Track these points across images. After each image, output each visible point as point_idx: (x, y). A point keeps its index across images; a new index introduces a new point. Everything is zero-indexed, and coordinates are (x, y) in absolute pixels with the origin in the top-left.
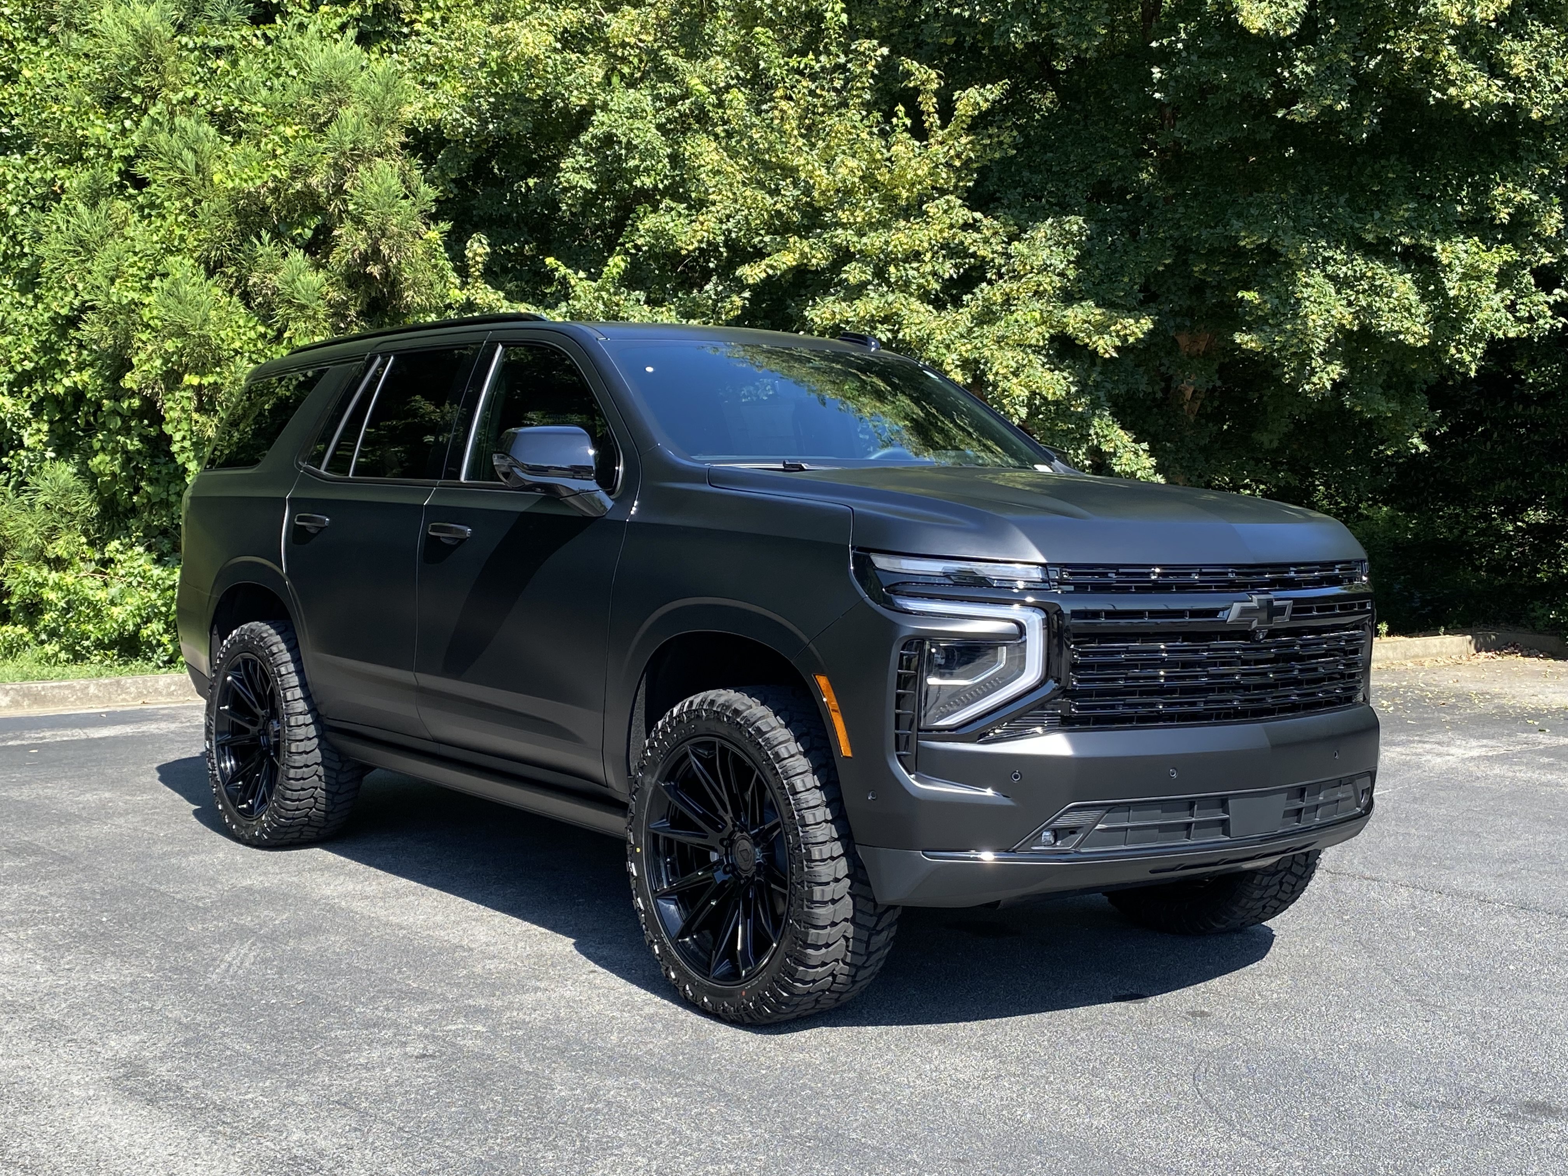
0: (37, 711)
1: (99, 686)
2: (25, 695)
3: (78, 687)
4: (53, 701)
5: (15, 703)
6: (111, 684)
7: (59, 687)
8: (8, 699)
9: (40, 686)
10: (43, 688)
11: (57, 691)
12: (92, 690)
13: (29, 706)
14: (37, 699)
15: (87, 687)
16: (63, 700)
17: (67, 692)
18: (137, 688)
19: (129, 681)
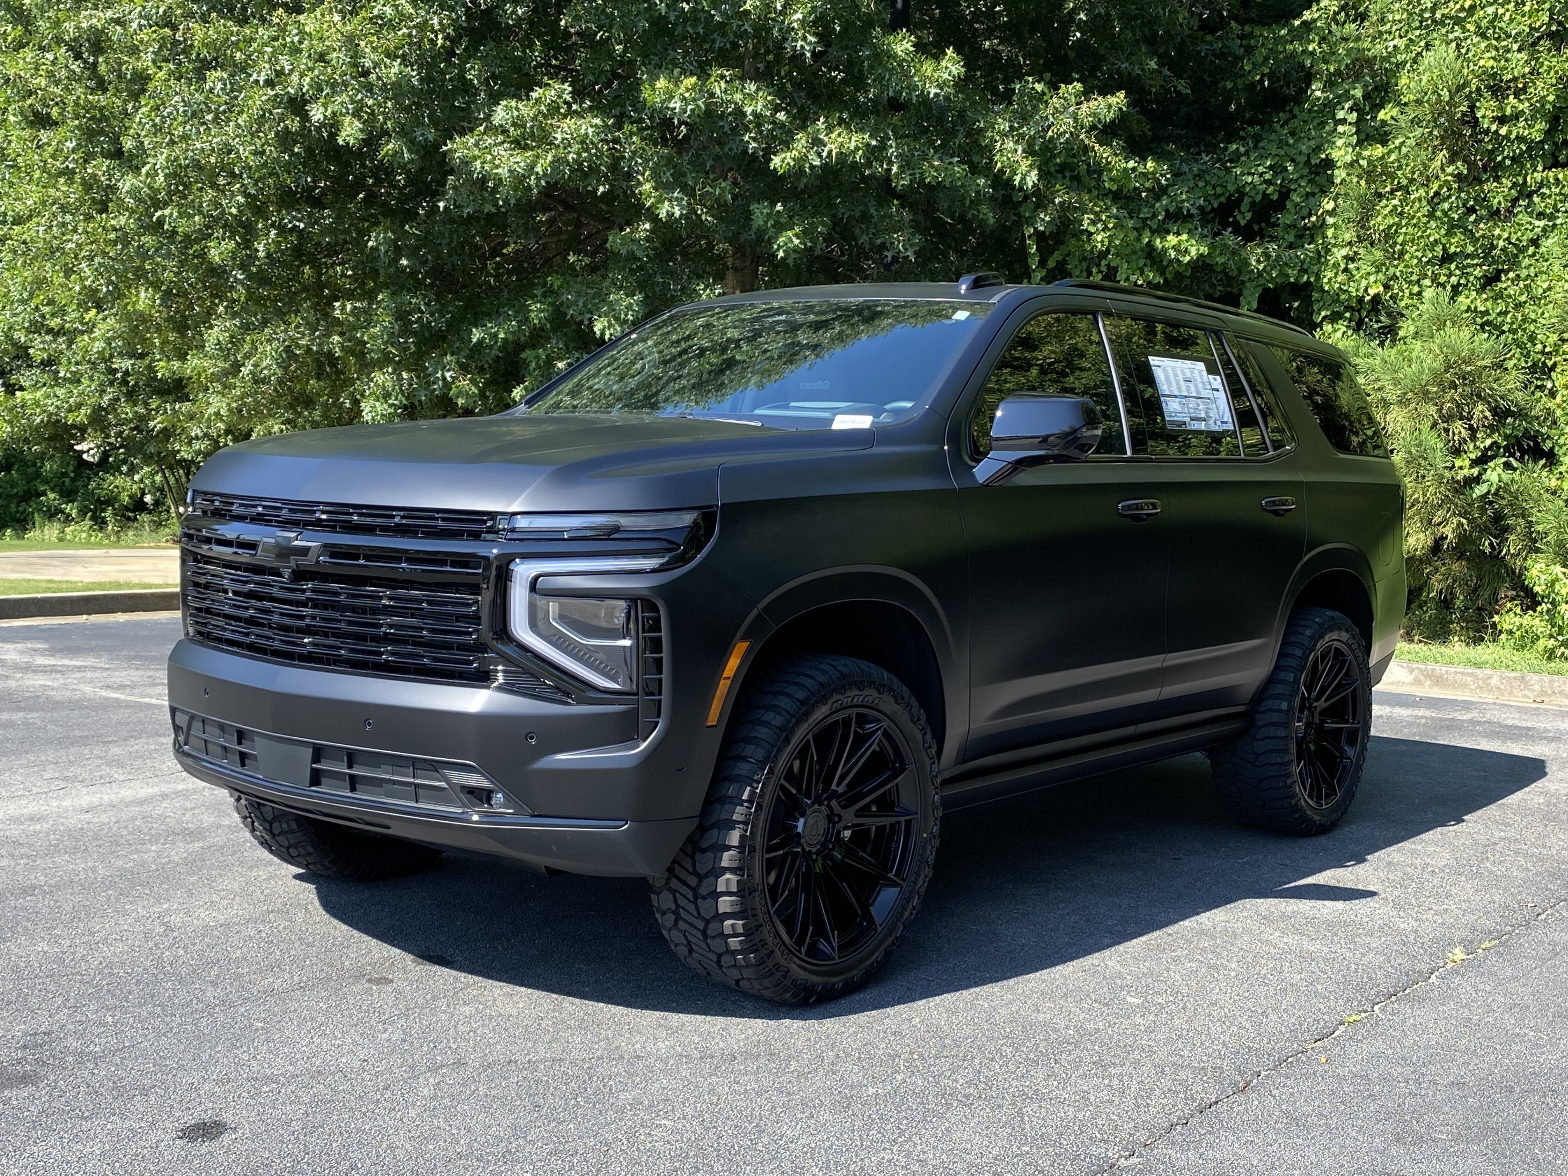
0: (1436, 693)
1: (1502, 678)
2: (1427, 676)
3: (1481, 676)
4: (1455, 685)
5: (1417, 682)
6: (1515, 678)
7: (1462, 674)
8: (1412, 676)
9: (1444, 669)
10: (1447, 672)
11: (1459, 676)
12: (1495, 681)
13: (1431, 687)
14: (1438, 681)
15: (1490, 678)
16: (1464, 686)
17: (1469, 679)
18: (1542, 686)
19: (1535, 678)
